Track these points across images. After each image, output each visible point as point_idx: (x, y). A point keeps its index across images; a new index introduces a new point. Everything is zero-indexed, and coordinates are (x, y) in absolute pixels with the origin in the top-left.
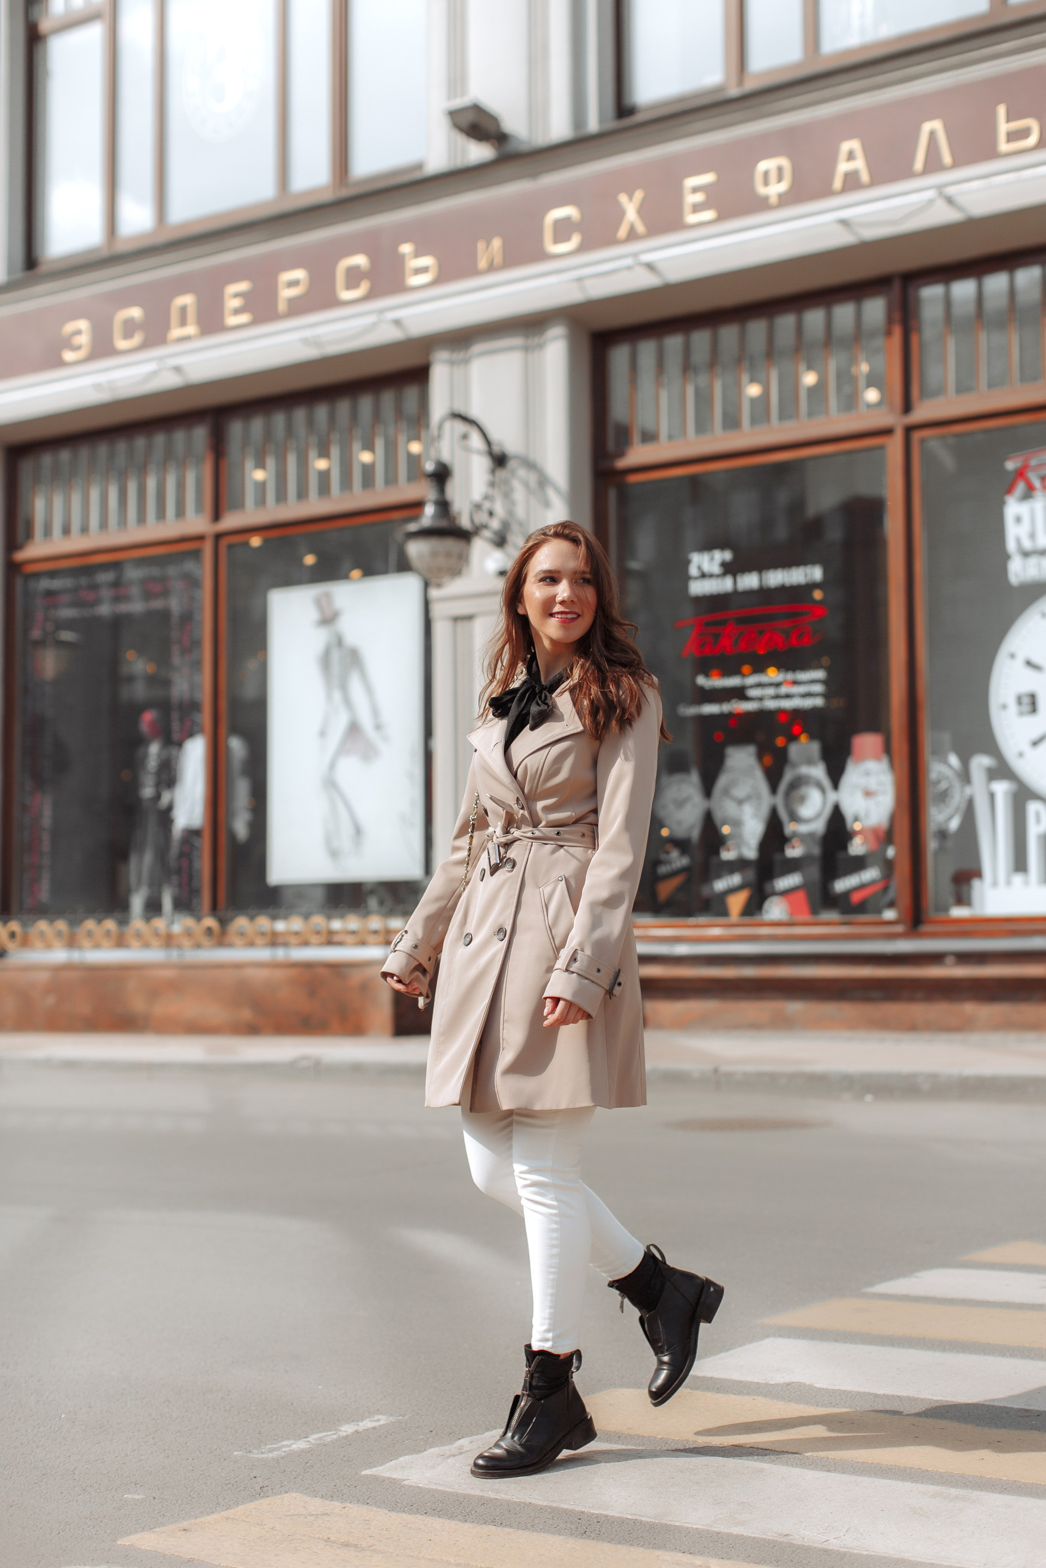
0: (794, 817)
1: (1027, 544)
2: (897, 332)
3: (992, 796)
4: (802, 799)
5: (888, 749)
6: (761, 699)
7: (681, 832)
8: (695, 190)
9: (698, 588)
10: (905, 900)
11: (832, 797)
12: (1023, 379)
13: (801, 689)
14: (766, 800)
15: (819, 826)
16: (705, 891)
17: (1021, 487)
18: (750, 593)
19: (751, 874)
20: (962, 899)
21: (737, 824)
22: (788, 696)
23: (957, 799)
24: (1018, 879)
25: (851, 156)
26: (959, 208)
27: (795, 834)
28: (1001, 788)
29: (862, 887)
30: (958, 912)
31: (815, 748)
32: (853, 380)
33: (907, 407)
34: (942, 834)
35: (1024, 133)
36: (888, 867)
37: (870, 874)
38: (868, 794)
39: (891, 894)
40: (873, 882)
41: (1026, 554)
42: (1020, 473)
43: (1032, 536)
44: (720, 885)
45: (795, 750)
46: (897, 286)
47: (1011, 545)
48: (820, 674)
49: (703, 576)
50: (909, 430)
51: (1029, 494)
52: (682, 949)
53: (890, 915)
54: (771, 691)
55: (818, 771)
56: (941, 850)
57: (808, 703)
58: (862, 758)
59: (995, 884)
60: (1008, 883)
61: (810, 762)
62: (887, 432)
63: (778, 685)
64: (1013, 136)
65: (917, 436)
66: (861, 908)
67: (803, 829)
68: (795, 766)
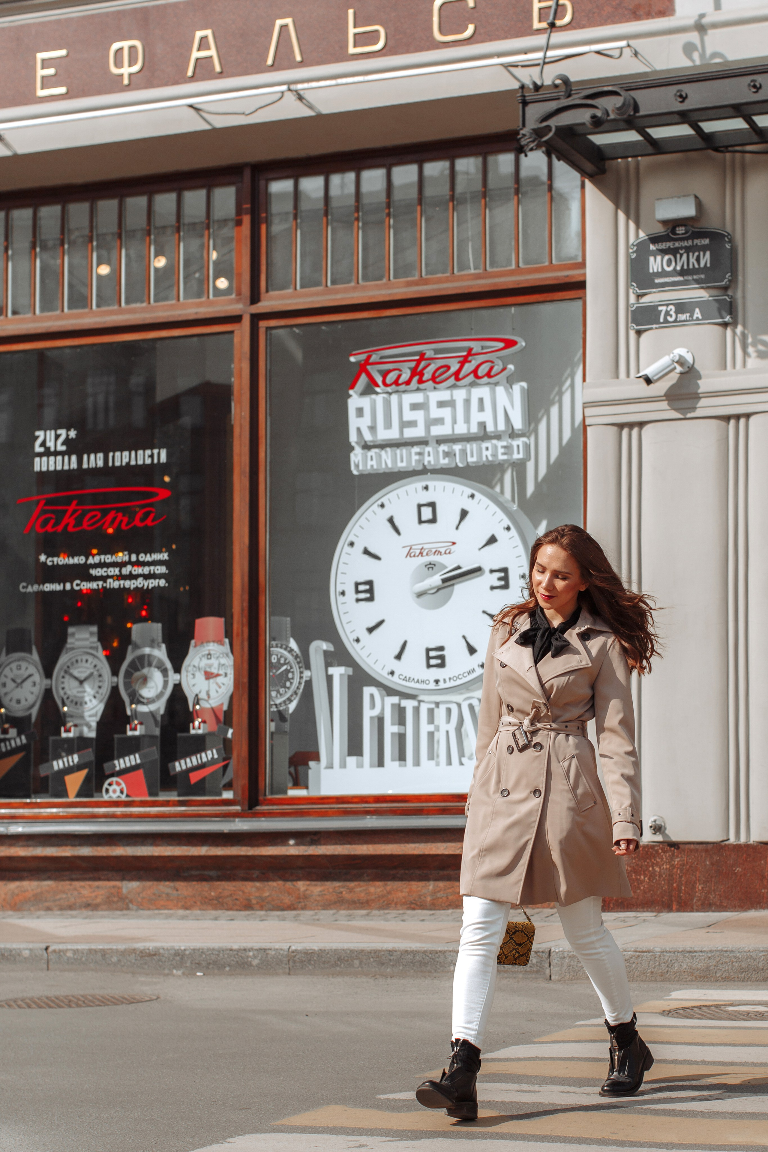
0: (136, 699)
1: (368, 437)
2: (247, 220)
3: (329, 679)
4: (145, 680)
5: (228, 633)
6: (104, 579)
7: (18, 711)
8: (45, 64)
9: (41, 465)
10: (243, 781)
11: (173, 678)
12: (365, 278)
13: (146, 570)
14: (108, 680)
15: (160, 707)
16: (43, 771)
17: (363, 379)
18: (95, 471)
19: (90, 754)
20: (299, 781)
21: (79, 703)
22: (131, 577)
23: (295, 683)
24: (352, 761)
25: (203, 44)
26: (311, 107)
27: (135, 713)
28: (338, 672)
29: (202, 766)
30: (293, 793)
31: (156, 628)
32: (204, 267)
33: (255, 298)
34: (281, 716)
35: (371, 38)
36: (227, 746)
37: (209, 755)
38: (209, 676)
39: (230, 774)
40: (213, 761)
41: (367, 447)
42: (363, 367)
43: (373, 429)
44: (58, 765)
45: (136, 629)
46: (247, 174)
47: (353, 438)
48: (164, 556)
49: (48, 453)
50: (256, 318)
51: (369, 390)
52: (18, 829)
53: (228, 795)
54: (116, 571)
55: (160, 653)
56: (279, 731)
57: (152, 583)
58: (204, 641)
59: (330, 766)
60: (343, 765)
61: (152, 644)
62: (236, 319)
63: (121, 565)
64: (360, 39)
65: (263, 324)
66: (200, 788)
67: (143, 709)
68: (137, 647)
